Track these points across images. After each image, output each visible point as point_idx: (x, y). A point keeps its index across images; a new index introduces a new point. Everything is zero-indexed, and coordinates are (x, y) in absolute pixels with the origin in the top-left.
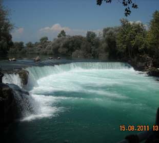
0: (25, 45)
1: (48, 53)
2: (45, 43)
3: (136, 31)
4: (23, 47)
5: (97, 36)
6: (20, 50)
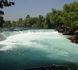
2: (21, 21)
3: (59, 14)
4: (11, 23)
5: (44, 17)
6: (9, 24)
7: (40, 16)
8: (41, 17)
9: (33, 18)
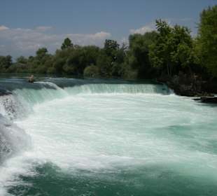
0: (14, 61)
1: (48, 71)
2: (44, 58)
5: (121, 47)
6: (7, 67)
9: (85, 48)
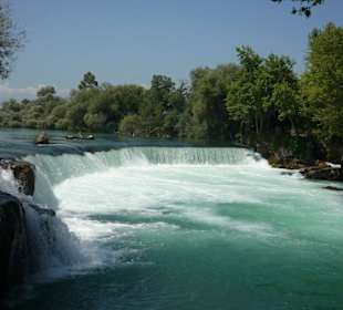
5: (177, 86)
7: (157, 80)
8: (162, 85)
9: (120, 88)
